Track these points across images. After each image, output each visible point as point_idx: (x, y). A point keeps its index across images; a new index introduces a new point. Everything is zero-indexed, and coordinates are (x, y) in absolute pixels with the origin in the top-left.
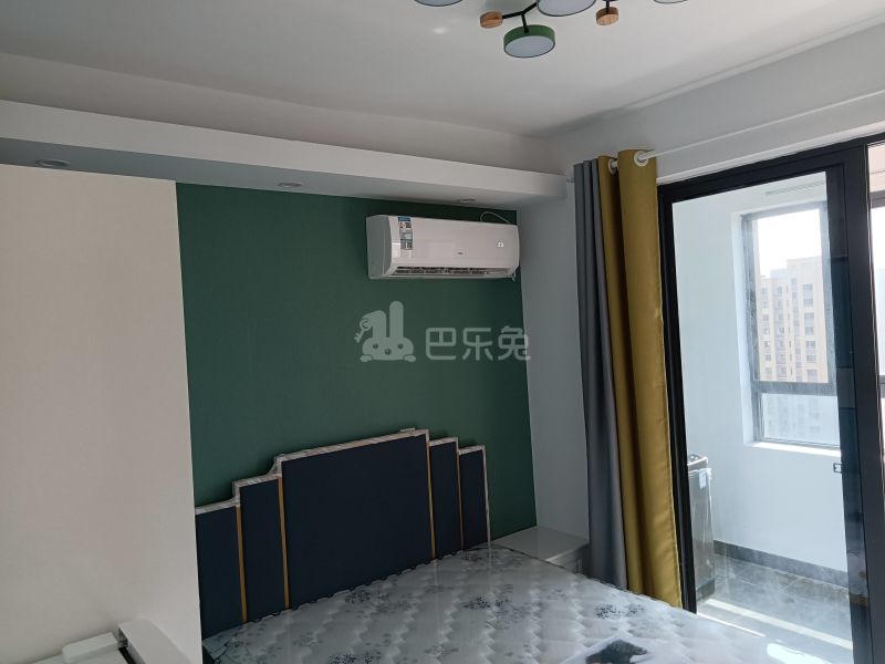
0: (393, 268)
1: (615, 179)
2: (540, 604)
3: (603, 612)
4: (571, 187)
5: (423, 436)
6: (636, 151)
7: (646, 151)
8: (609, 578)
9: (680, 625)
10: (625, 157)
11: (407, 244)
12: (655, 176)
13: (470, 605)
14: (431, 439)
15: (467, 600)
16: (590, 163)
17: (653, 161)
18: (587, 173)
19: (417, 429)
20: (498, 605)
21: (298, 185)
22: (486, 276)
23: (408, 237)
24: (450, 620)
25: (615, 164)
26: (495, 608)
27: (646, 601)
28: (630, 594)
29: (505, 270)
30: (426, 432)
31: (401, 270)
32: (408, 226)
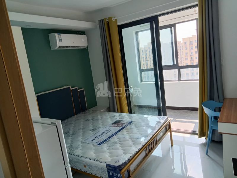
0: (58, 47)
1: (108, 24)
2: (101, 118)
3: (114, 117)
4: (98, 26)
5: (69, 87)
6: (112, 17)
7: (115, 17)
8: (114, 111)
9: (129, 116)
10: (110, 18)
11: (60, 40)
12: (117, 23)
13: (86, 121)
14: (72, 88)
15: (85, 120)
16: (102, 20)
17: (116, 20)
18: (102, 22)
19: (68, 86)
20: (92, 119)
21: (31, 26)
22: (80, 48)
23: (60, 39)
24: (82, 124)
25: (108, 20)
26: (92, 120)
27: (122, 114)
28: (119, 113)
29: (85, 46)
30: (70, 86)
31: (59, 47)
32: (60, 36)
